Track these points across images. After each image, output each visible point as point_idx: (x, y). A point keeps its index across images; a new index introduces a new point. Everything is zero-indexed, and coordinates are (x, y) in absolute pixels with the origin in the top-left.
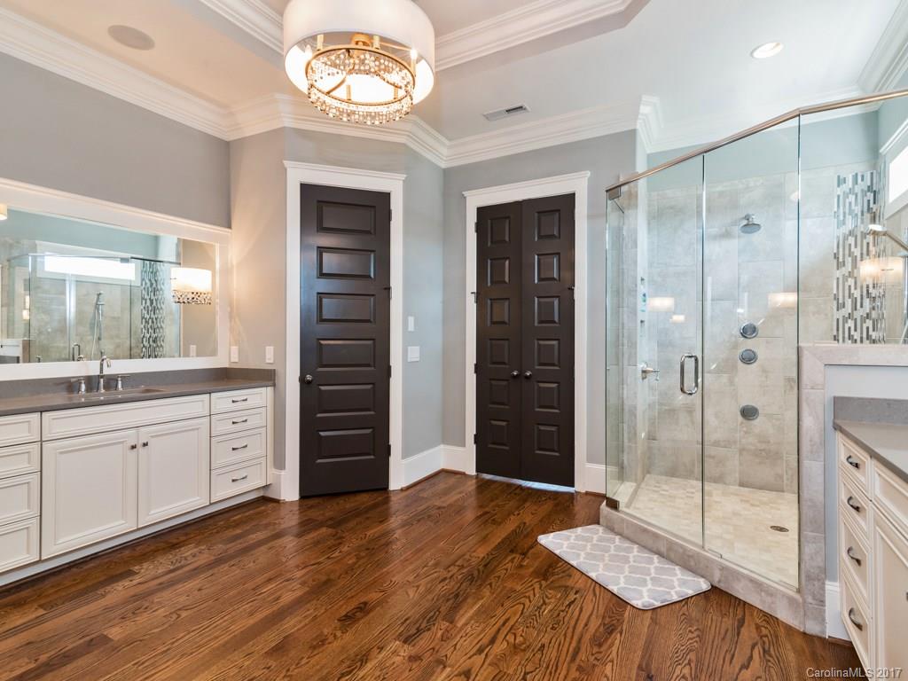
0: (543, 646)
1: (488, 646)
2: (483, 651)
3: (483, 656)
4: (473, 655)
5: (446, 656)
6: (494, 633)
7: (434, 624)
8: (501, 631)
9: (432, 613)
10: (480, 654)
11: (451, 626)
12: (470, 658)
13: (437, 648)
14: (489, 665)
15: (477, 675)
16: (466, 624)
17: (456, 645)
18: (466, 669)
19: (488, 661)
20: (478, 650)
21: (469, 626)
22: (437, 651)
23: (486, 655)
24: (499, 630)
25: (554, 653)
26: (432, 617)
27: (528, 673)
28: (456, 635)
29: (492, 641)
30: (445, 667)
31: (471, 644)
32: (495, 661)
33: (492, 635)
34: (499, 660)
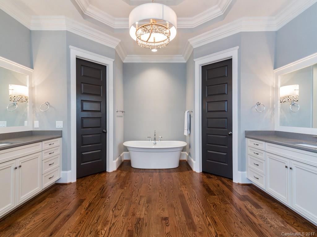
0: (90, 234)
1: (111, 226)
2: (113, 224)
3: (112, 223)
4: (115, 222)
5: (124, 219)
6: (110, 232)
7: (135, 227)
8: (108, 234)
9: (139, 231)
10: (113, 223)
11: (128, 229)
12: (116, 221)
13: (128, 220)
14: (109, 221)
15: (112, 217)
16: (123, 231)
17: (123, 223)
18: (116, 218)
19: (110, 222)
20: (114, 224)
21: (121, 231)
22: (128, 219)
23: (111, 223)
24: (109, 234)
25: (86, 232)
26: (138, 230)
27: (96, 223)
28: (124, 226)
29: (110, 229)
30: (123, 216)
31: (118, 225)
32: (108, 223)
33: (111, 231)
34: (106, 223)
